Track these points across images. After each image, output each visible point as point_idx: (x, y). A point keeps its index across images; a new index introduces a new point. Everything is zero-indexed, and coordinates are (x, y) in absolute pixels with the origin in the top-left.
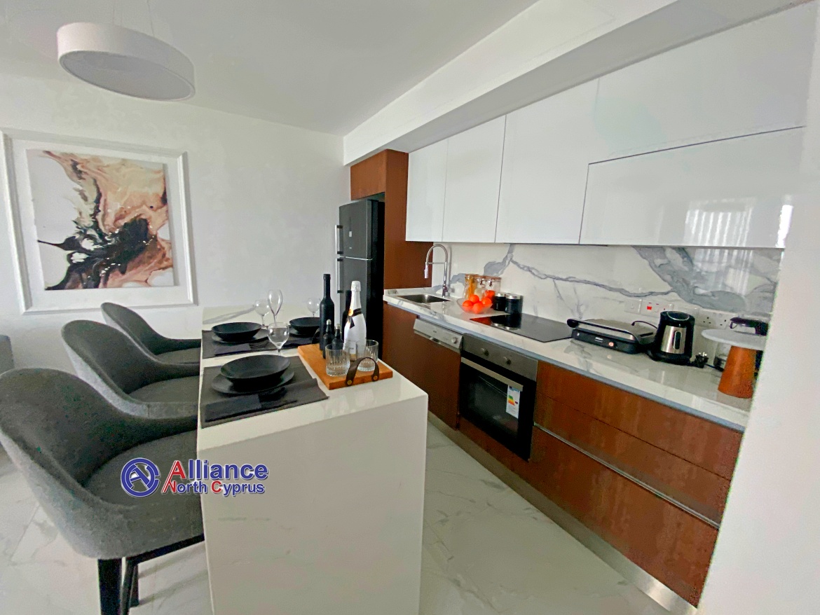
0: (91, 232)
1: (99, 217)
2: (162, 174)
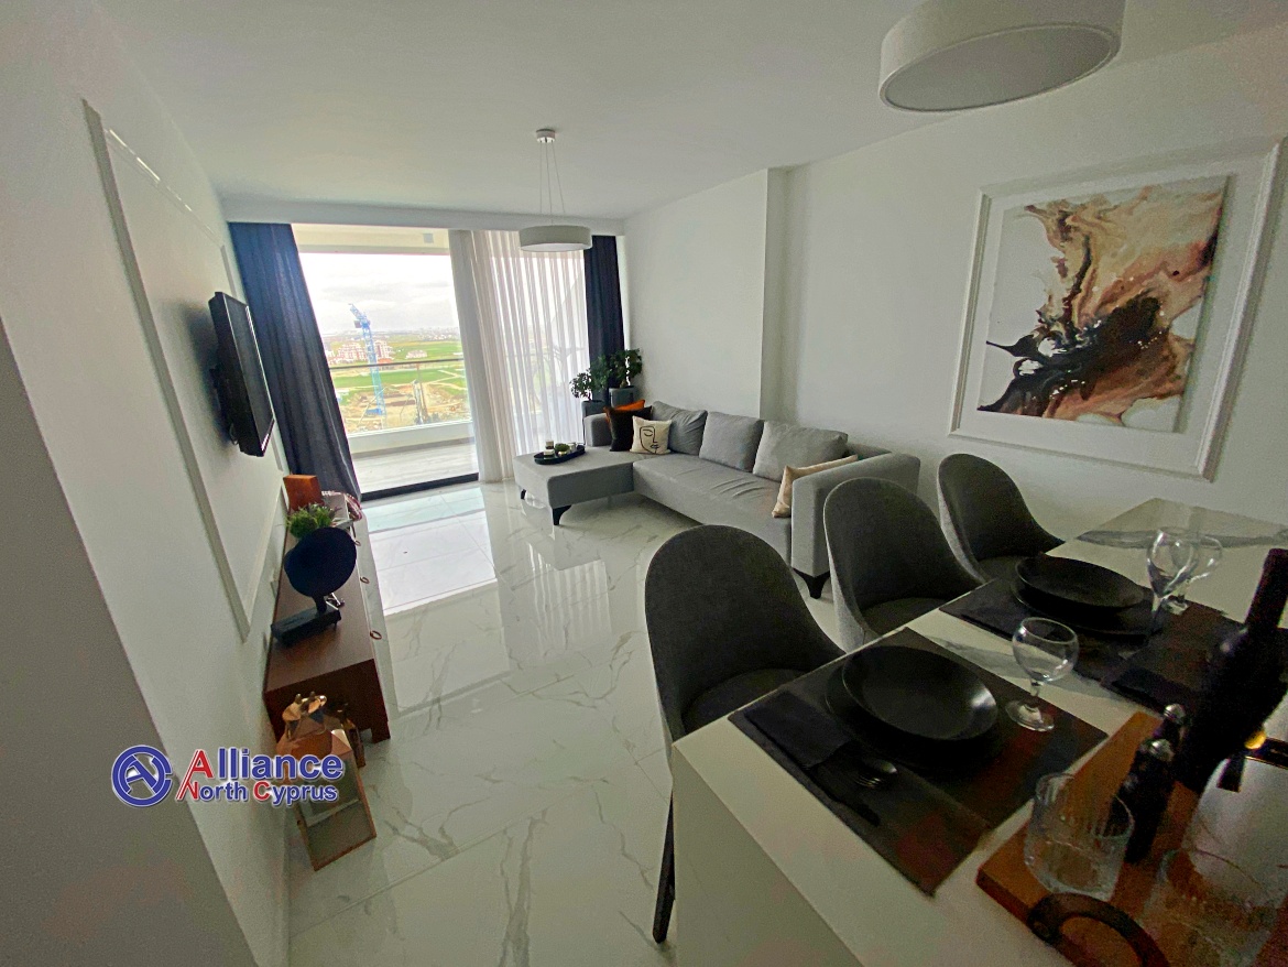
0: (1058, 328)
1: (1076, 302)
2: (1220, 197)
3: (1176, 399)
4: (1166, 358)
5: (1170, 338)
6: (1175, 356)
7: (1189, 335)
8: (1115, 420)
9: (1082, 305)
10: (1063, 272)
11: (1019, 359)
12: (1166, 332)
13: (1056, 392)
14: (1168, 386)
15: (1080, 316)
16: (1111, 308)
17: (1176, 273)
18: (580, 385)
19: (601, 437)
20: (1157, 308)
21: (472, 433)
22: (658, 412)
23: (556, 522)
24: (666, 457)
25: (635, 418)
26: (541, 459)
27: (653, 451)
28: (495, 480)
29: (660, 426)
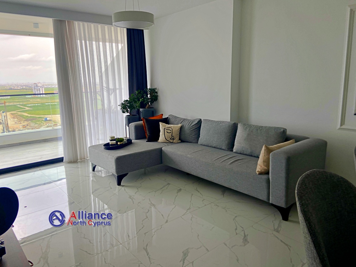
18: (124, 107)
19: (140, 134)
21: (60, 134)
22: (172, 120)
23: (119, 184)
24: (179, 144)
25: (161, 123)
26: (108, 147)
27: (172, 141)
28: (74, 161)
29: (176, 127)
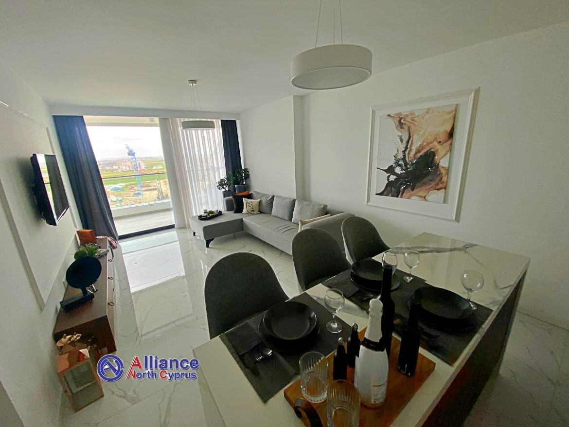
0: (401, 162)
1: (407, 152)
2: (454, 113)
3: (443, 190)
4: (439, 175)
5: (440, 167)
6: (442, 174)
7: (446, 166)
8: (423, 198)
9: (409, 154)
10: (402, 141)
11: (389, 174)
12: (438, 164)
13: (402, 188)
14: (440, 185)
15: (408, 158)
16: (419, 155)
17: (440, 142)
18: (221, 184)
19: (230, 207)
20: (435, 155)
21: (172, 206)
22: (255, 195)
23: (208, 246)
24: (257, 215)
25: (244, 199)
26: (201, 218)
27: (252, 212)
29: (255, 202)
